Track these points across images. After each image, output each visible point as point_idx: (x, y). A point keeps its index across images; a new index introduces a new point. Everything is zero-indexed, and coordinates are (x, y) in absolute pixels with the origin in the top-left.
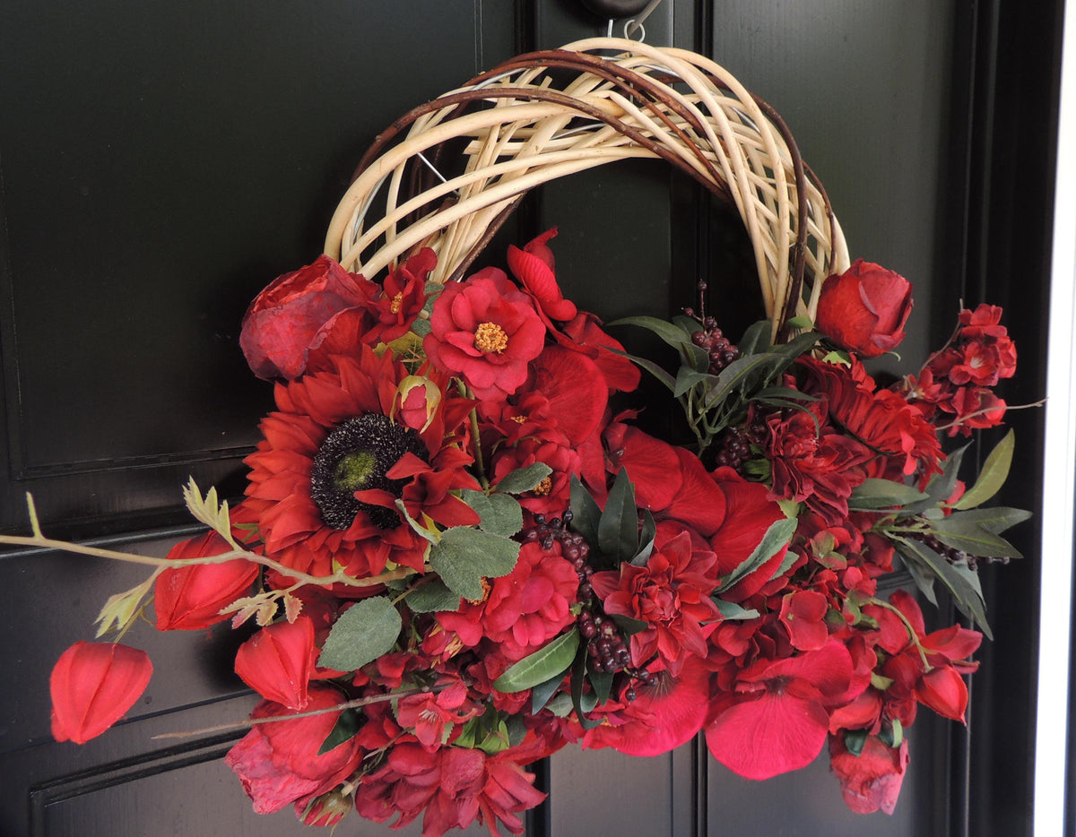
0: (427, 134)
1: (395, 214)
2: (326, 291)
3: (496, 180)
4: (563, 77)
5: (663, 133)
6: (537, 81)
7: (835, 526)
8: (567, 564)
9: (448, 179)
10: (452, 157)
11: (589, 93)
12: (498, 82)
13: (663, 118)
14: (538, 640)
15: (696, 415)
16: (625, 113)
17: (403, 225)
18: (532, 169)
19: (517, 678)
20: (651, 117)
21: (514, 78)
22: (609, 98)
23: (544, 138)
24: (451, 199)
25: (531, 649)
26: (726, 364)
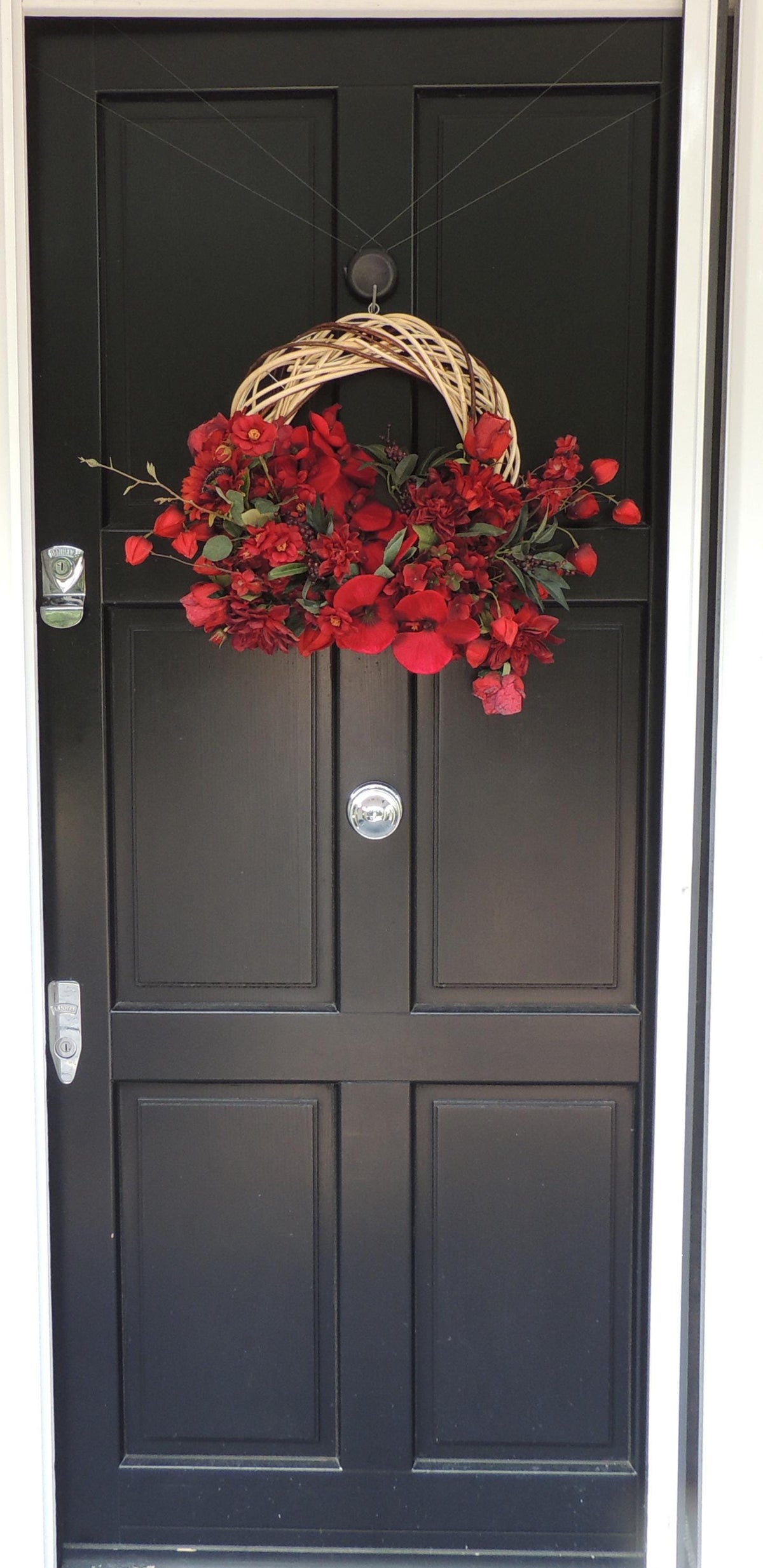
0: (274, 361)
1: (256, 396)
2: (213, 423)
3: (301, 381)
4: (338, 334)
5: (388, 356)
6: (327, 337)
7: (448, 541)
8: (299, 534)
9: (279, 380)
10: (282, 372)
11: (347, 341)
12: (305, 339)
13: (386, 349)
14: (283, 560)
15: (391, 489)
16: (365, 348)
17: (259, 401)
18: (317, 376)
19: (274, 574)
20: (380, 349)
21: (312, 337)
22: (355, 342)
23: (321, 363)
24: (280, 389)
25: (281, 563)
26: (399, 462)
